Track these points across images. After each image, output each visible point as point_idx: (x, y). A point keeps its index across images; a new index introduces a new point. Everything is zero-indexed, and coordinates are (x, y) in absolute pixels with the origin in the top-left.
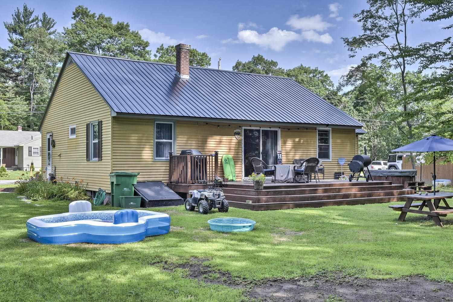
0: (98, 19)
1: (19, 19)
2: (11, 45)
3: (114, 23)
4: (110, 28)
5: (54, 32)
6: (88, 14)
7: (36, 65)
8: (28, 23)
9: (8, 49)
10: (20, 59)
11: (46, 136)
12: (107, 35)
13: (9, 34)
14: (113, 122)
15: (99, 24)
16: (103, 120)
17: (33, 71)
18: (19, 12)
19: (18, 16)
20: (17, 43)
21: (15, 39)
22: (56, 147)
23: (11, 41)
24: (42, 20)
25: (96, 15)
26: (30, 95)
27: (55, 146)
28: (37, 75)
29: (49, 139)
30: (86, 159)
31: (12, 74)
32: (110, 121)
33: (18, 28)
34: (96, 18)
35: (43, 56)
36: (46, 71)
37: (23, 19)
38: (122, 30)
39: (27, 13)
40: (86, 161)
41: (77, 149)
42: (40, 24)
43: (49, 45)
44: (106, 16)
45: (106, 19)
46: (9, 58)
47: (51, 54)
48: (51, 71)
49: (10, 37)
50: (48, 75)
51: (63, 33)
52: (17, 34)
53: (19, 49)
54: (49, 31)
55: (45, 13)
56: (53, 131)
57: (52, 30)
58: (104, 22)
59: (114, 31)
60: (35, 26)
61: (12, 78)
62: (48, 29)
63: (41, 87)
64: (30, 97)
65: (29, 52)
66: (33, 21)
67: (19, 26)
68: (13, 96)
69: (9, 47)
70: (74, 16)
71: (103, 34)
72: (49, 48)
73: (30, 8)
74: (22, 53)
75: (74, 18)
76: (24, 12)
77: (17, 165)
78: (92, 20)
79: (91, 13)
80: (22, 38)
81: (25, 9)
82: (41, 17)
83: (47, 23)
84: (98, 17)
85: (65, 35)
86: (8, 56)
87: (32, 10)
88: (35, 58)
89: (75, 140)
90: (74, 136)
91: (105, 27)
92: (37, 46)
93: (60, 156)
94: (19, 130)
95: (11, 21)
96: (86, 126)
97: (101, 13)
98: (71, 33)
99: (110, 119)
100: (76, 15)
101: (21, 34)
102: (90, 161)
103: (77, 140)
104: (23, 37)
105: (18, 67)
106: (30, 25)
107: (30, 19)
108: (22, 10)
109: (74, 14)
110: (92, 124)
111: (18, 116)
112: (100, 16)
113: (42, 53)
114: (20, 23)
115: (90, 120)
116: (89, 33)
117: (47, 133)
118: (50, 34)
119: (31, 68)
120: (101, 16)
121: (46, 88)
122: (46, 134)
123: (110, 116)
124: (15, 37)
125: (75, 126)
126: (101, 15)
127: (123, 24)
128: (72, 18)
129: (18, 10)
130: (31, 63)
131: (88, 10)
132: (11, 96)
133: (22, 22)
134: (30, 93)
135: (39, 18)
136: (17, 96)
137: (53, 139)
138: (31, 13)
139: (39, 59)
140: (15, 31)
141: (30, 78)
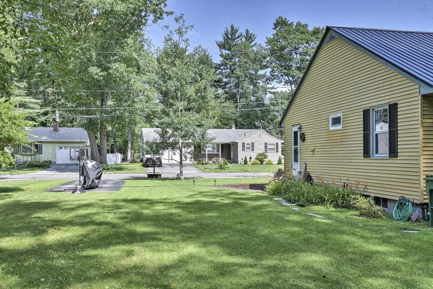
0: (295, 27)
1: (227, 37)
2: (222, 59)
3: (311, 28)
4: (307, 33)
5: (254, 45)
6: (287, 24)
7: (241, 74)
8: (235, 39)
9: (219, 62)
10: (228, 70)
11: (291, 129)
12: (304, 40)
13: (220, 50)
14: (423, 103)
15: (297, 30)
16: (398, 102)
17: (239, 78)
18: (227, 31)
19: (226, 34)
20: (226, 57)
21: (224, 54)
22: (306, 141)
23: (222, 56)
24: (245, 36)
25: (293, 23)
26: (237, 100)
27: (304, 140)
28: (243, 82)
29: (296, 133)
30: (362, 154)
31: (222, 83)
32: (419, 102)
33: (226, 44)
34: (294, 26)
35: (247, 65)
36: (250, 78)
37: (230, 37)
38: (319, 34)
39: (234, 31)
40: (362, 158)
41: (343, 143)
42: (244, 39)
43: (252, 55)
44: (303, 23)
45: (303, 25)
46: (220, 70)
47: (253, 63)
48: (254, 78)
49: (221, 52)
50: (252, 82)
51: (266, 43)
52: (225, 50)
53: (228, 62)
54: (251, 45)
55: (247, 30)
56: (301, 123)
57: (253, 43)
58: (301, 28)
59: (311, 36)
60: (240, 41)
61: (221, 86)
62: (251, 43)
63: (245, 92)
64: (237, 101)
65: (235, 64)
66: (238, 37)
67: (227, 43)
68: (224, 101)
69: (220, 61)
70: (275, 26)
71: (301, 40)
72: (252, 58)
73: (236, 27)
74: (230, 65)
75: (275, 29)
76: (231, 31)
77: (232, 159)
78: (291, 28)
79: (290, 22)
80: (229, 52)
81: (232, 28)
82: (244, 34)
83: (249, 38)
84: (295, 25)
85: (267, 44)
86: (219, 68)
87: (237, 28)
88: (241, 68)
89: (341, 132)
90: (339, 127)
91: (302, 33)
92: (242, 58)
93: (314, 152)
94: (233, 129)
95: (221, 39)
96: (362, 113)
97: (298, 21)
98: (273, 42)
99: (419, 98)
100: (276, 25)
101: (229, 49)
102: (371, 158)
103: (344, 131)
104: (231, 51)
105: (226, 78)
106: (236, 41)
107: (236, 36)
108: (229, 29)
109: (275, 25)
110: (373, 110)
111: (228, 117)
112: (297, 24)
113: (246, 63)
114: (228, 40)
115: (370, 105)
116: (289, 39)
117: (293, 126)
118: (252, 46)
119: (237, 77)
120: (299, 24)
121: (250, 93)
122: (291, 127)
123: (418, 94)
124: (225, 52)
125: (340, 115)
126: (299, 22)
127: (319, 29)
128: (273, 29)
129: (227, 29)
130: (238, 72)
131: (287, 20)
132: (222, 101)
133: (229, 39)
134: (237, 98)
135: (243, 35)
136: (227, 100)
137: (302, 132)
138: (237, 31)
139: (244, 68)
140: (224, 48)
141: (237, 86)
